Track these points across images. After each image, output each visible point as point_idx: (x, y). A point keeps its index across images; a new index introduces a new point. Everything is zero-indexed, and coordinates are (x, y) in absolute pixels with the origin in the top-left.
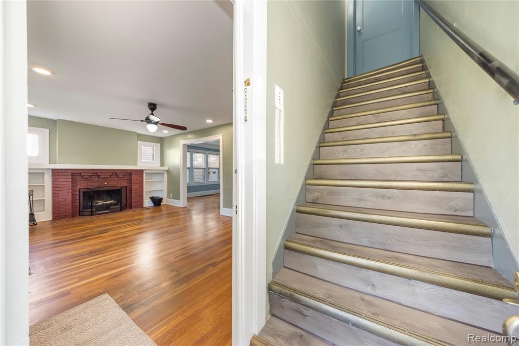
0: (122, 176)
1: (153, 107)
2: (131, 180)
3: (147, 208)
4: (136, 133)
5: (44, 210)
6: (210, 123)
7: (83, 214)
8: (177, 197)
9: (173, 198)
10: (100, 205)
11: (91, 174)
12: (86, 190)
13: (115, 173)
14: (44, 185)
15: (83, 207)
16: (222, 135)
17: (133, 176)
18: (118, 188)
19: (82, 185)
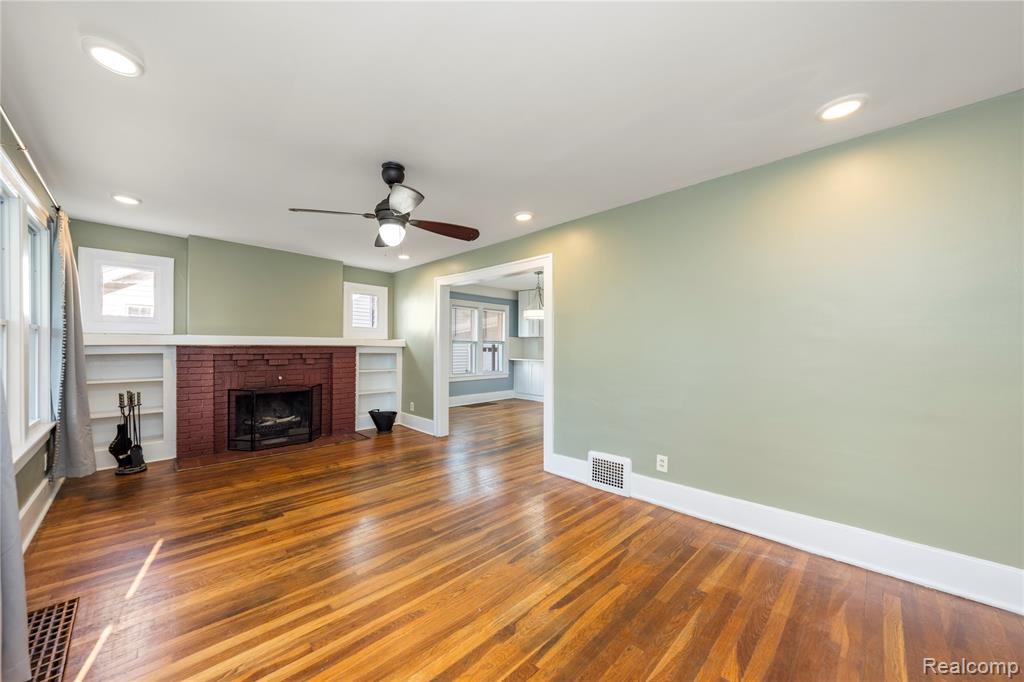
0: (312, 362)
1: (394, 174)
2: (330, 369)
3: (364, 436)
4: (342, 262)
5: (161, 436)
6: (526, 222)
7: (236, 446)
8: (426, 411)
9: (417, 412)
10: (270, 426)
11: (252, 358)
12: (242, 393)
13: (298, 353)
14: (162, 382)
15: (236, 431)
16: (551, 255)
17: (334, 360)
18: (304, 389)
19: (233, 382)
